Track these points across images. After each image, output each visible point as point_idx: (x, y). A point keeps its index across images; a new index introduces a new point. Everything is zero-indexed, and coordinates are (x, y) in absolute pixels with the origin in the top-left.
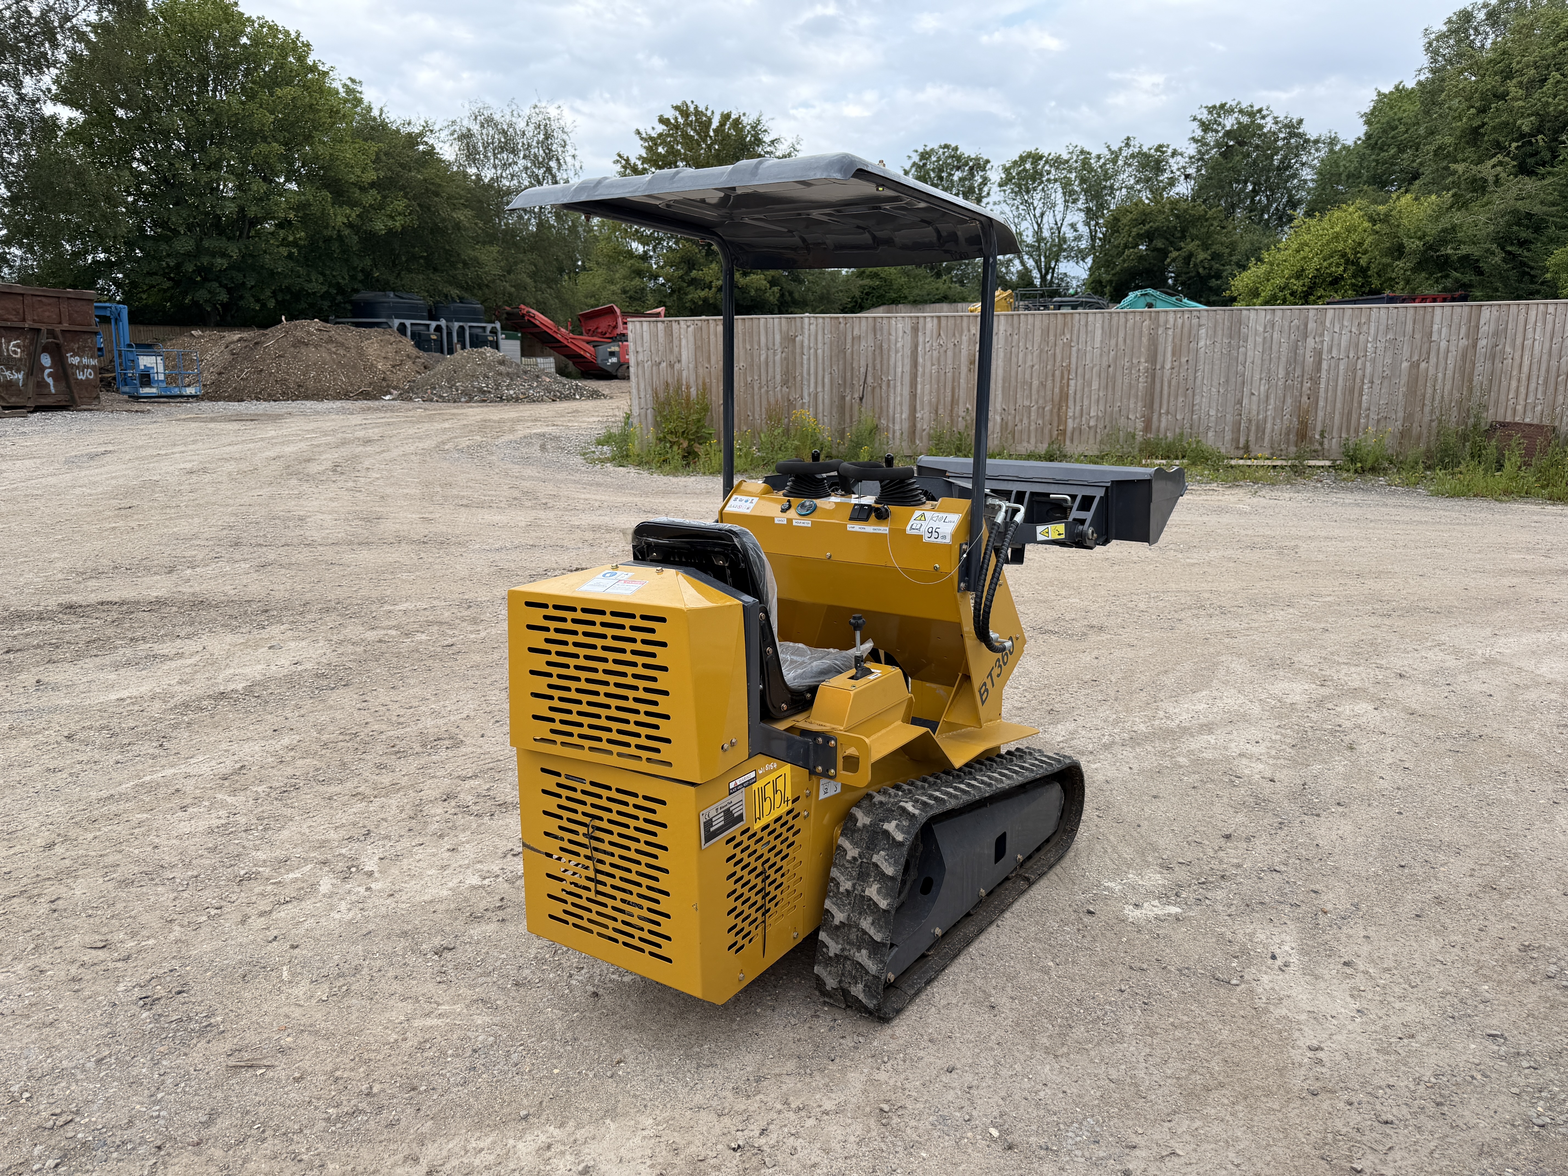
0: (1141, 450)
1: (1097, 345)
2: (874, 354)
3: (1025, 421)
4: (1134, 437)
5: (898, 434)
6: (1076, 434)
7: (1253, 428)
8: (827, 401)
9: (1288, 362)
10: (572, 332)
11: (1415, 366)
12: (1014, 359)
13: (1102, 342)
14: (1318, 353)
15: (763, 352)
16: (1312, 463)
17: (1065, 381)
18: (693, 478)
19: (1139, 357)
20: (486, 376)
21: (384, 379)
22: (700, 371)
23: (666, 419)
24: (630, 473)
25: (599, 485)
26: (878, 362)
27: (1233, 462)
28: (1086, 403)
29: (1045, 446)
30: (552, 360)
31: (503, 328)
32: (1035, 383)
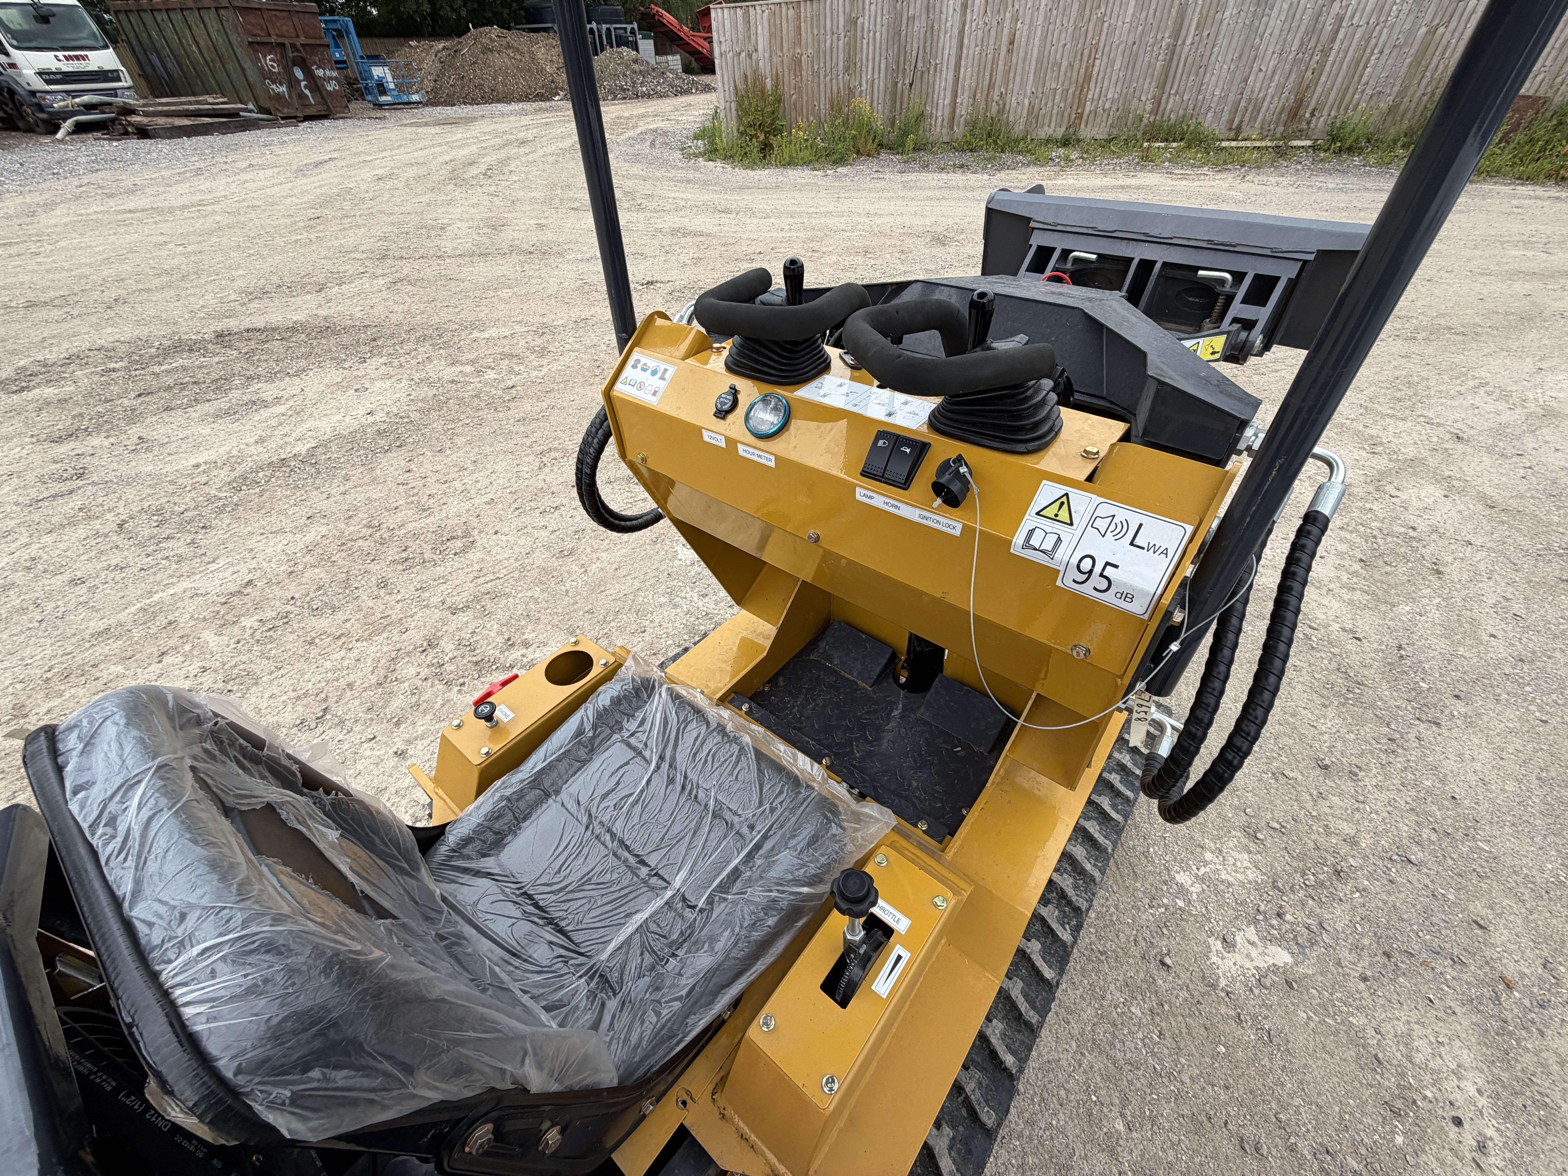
0: (1144, 133)
1: (1128, 20)
2: (925, 36)
3: (1050, 105)
4: (1141, 120)
5: (939, 120)
6: (1092, 116)
7: (1250, 108)
8: (882, 88)
9: (1306, 32)
10: (693, 29)
11: (1432, 32)
12: (1049, 38)
13: (1133, 15)
14: (1340, 19)
15: (828, 37)
16: (1295, 143)
17: (1091, 61)
18: (767, 171)
19: (1164, 33)
20: (625, 75)
21: (552, 81)
22: (774, 60)
23: (746, 113)
24: (717, 168)
25: (689, 181)
26: (928, 44)
27: (1225, 144)
28: (1105, 84)
29: (1063, 129)
30: (678, 57)
31: (639, 29)
32: (1065, 63)
